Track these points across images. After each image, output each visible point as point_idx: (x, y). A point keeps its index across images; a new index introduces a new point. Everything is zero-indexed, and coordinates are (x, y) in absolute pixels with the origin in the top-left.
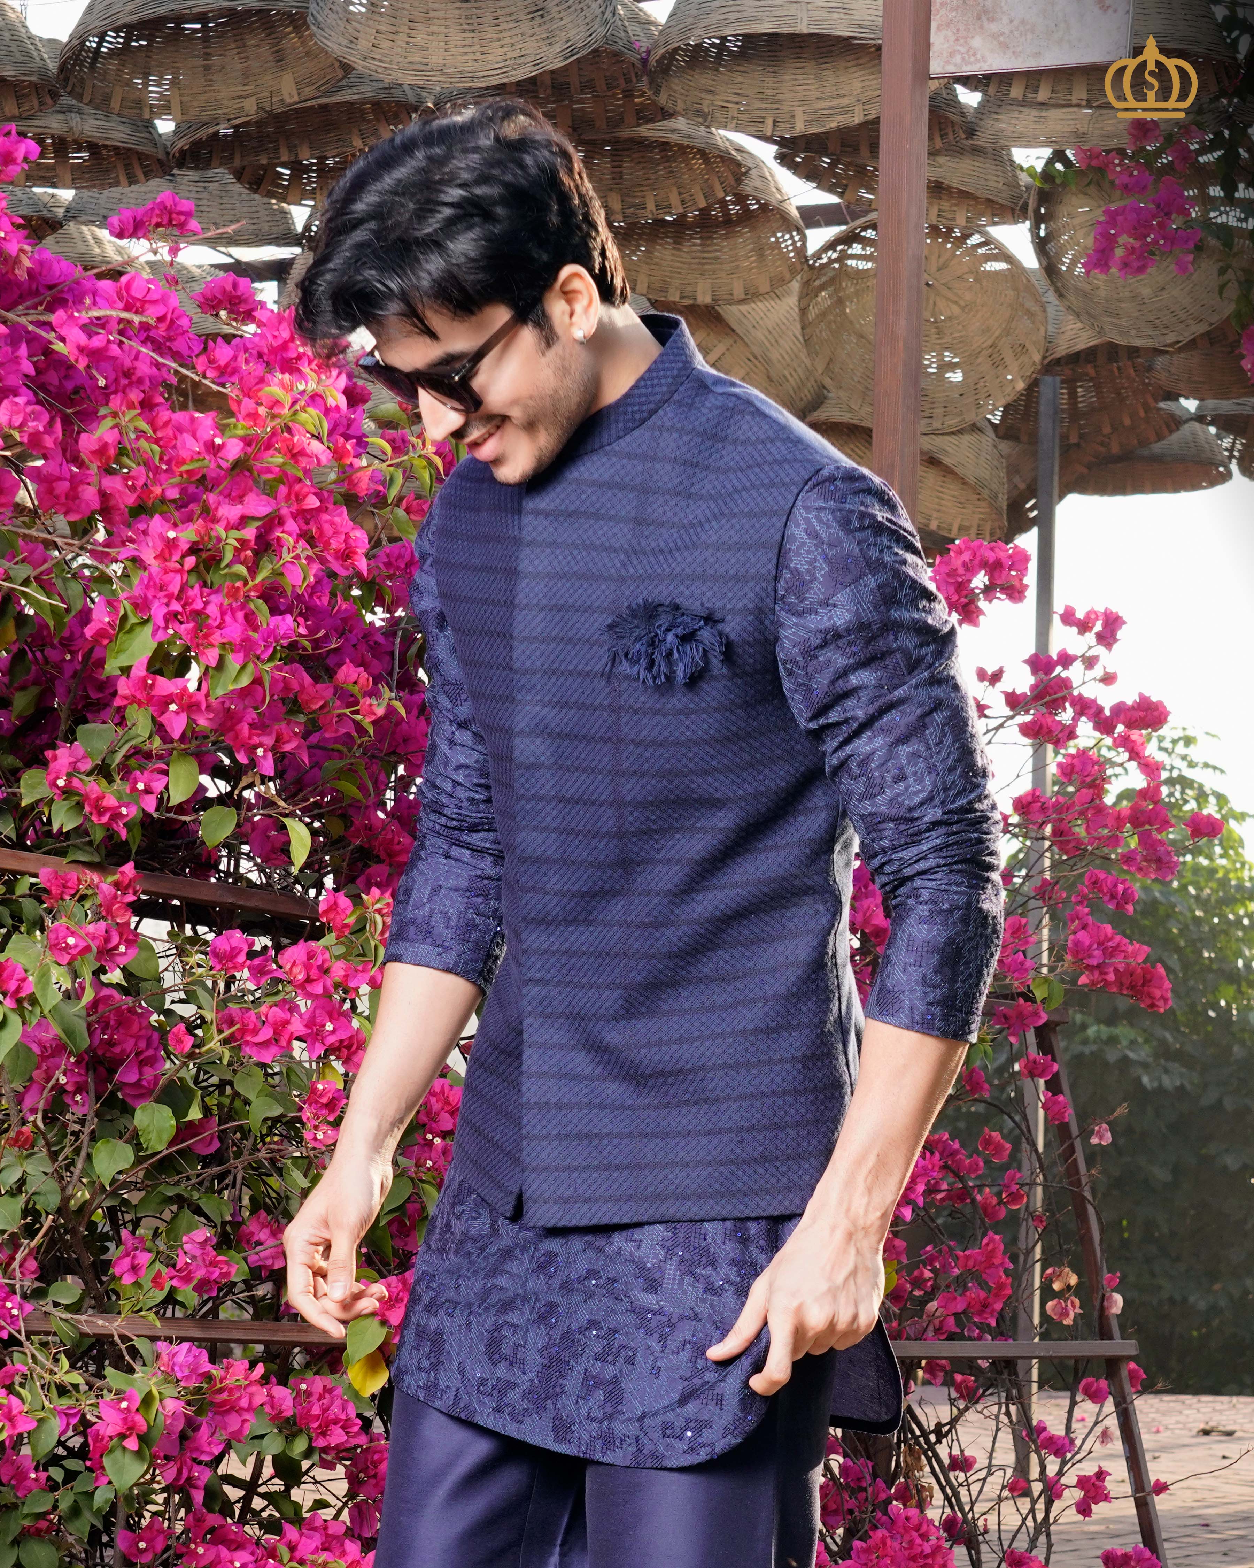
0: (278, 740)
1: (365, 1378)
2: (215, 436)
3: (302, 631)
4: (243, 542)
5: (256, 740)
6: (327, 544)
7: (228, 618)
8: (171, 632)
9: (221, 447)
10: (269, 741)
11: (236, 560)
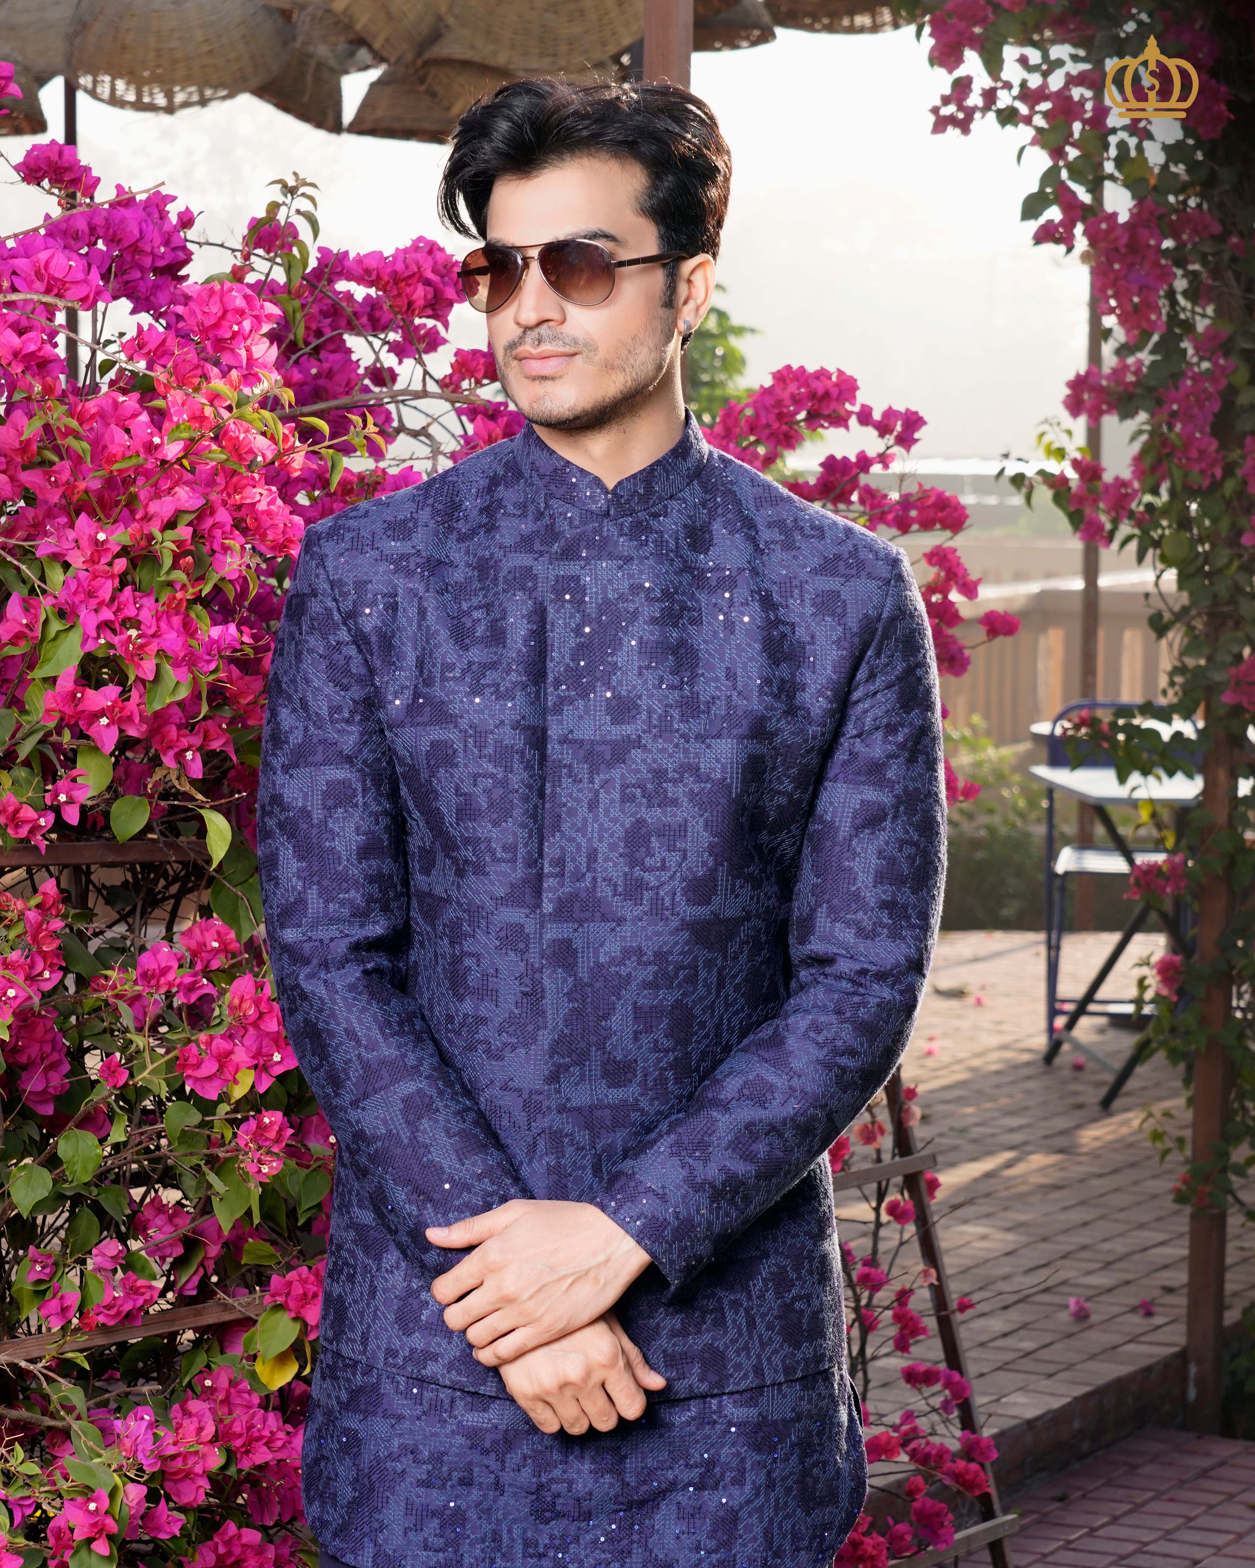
0: (206, 738)
1: (272, 1372)
2: (152, 434)
3: (246, 639)
4: (179, 543)
5: (184, 742)
6: (263, 536)
7: (163, 625)
8: (102, 641)
9: (158, 447)
10: (197, 741)
11: (175, 566)
